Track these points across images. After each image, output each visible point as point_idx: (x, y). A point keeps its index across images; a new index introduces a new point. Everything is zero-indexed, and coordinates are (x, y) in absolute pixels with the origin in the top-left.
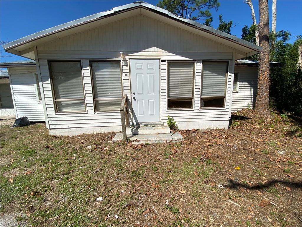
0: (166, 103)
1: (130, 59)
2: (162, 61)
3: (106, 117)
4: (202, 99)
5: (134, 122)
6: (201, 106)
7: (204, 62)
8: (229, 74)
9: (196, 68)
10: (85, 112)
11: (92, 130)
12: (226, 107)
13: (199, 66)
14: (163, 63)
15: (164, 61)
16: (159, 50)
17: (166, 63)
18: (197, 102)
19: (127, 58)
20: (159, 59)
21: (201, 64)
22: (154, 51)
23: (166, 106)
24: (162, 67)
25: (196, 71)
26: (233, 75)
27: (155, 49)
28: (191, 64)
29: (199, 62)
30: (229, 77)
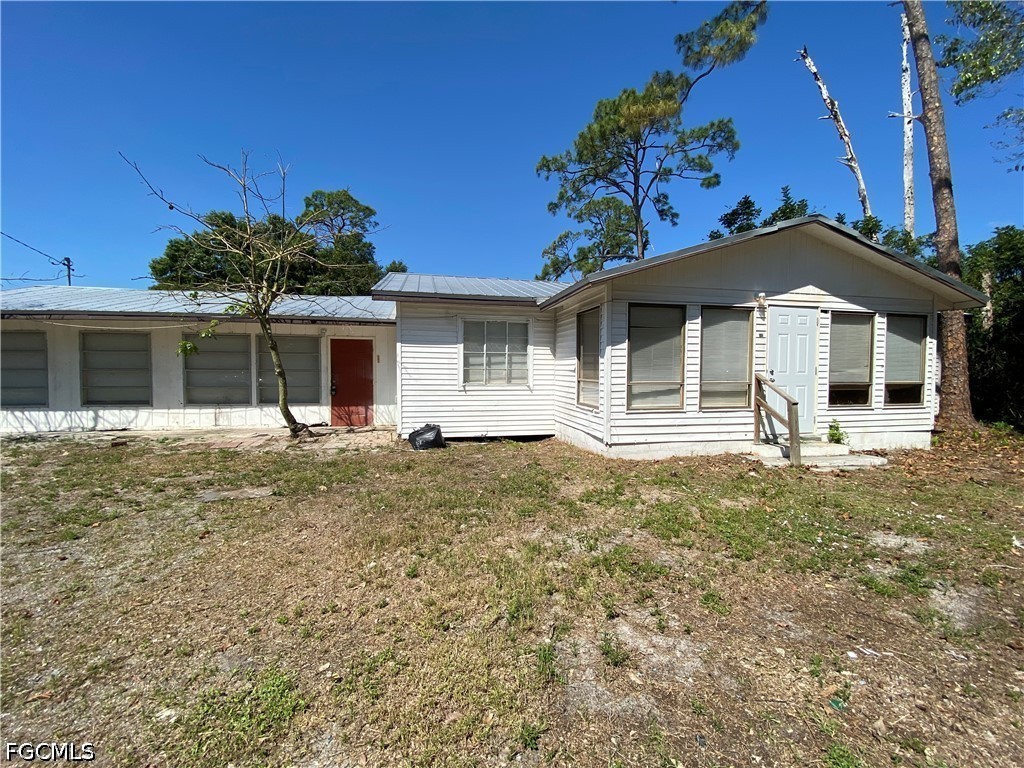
0: (827, 394)
1: (770, 305)
2: (822, 311)
3: (716, 421)
4: (887, 386)
5: (769, 432)
6: (885, 402)
7: (890, 316)
8: (928, 339)
9: (877, 326)
10: (679, 410)
11: (690, 449)
12: (926, 404)
13: (880, 322)
14: (824, 315)
15: (826, 312)
16: (817, 291)
17: (829, 315)
18: (878, 393)
19: (766, 303)
20: (817, 308)
21: (885, 320)
22: (810, 292)
23: (827, 400)
24: (822, 321)
25: (876, 332)
26: (935, 342)
27: (810, 289)
28: (868, 318)
29: (881, 316)
30: (928, 345)
